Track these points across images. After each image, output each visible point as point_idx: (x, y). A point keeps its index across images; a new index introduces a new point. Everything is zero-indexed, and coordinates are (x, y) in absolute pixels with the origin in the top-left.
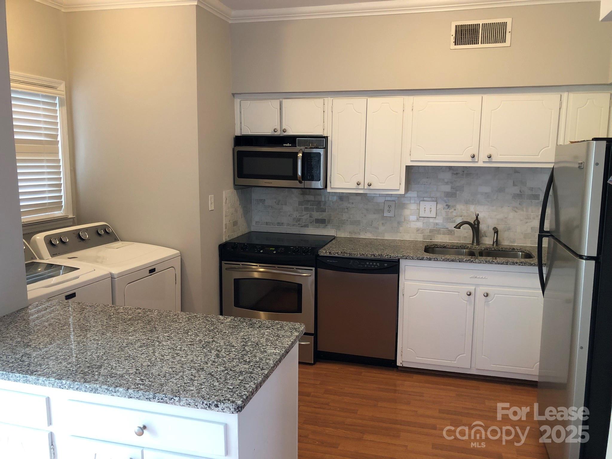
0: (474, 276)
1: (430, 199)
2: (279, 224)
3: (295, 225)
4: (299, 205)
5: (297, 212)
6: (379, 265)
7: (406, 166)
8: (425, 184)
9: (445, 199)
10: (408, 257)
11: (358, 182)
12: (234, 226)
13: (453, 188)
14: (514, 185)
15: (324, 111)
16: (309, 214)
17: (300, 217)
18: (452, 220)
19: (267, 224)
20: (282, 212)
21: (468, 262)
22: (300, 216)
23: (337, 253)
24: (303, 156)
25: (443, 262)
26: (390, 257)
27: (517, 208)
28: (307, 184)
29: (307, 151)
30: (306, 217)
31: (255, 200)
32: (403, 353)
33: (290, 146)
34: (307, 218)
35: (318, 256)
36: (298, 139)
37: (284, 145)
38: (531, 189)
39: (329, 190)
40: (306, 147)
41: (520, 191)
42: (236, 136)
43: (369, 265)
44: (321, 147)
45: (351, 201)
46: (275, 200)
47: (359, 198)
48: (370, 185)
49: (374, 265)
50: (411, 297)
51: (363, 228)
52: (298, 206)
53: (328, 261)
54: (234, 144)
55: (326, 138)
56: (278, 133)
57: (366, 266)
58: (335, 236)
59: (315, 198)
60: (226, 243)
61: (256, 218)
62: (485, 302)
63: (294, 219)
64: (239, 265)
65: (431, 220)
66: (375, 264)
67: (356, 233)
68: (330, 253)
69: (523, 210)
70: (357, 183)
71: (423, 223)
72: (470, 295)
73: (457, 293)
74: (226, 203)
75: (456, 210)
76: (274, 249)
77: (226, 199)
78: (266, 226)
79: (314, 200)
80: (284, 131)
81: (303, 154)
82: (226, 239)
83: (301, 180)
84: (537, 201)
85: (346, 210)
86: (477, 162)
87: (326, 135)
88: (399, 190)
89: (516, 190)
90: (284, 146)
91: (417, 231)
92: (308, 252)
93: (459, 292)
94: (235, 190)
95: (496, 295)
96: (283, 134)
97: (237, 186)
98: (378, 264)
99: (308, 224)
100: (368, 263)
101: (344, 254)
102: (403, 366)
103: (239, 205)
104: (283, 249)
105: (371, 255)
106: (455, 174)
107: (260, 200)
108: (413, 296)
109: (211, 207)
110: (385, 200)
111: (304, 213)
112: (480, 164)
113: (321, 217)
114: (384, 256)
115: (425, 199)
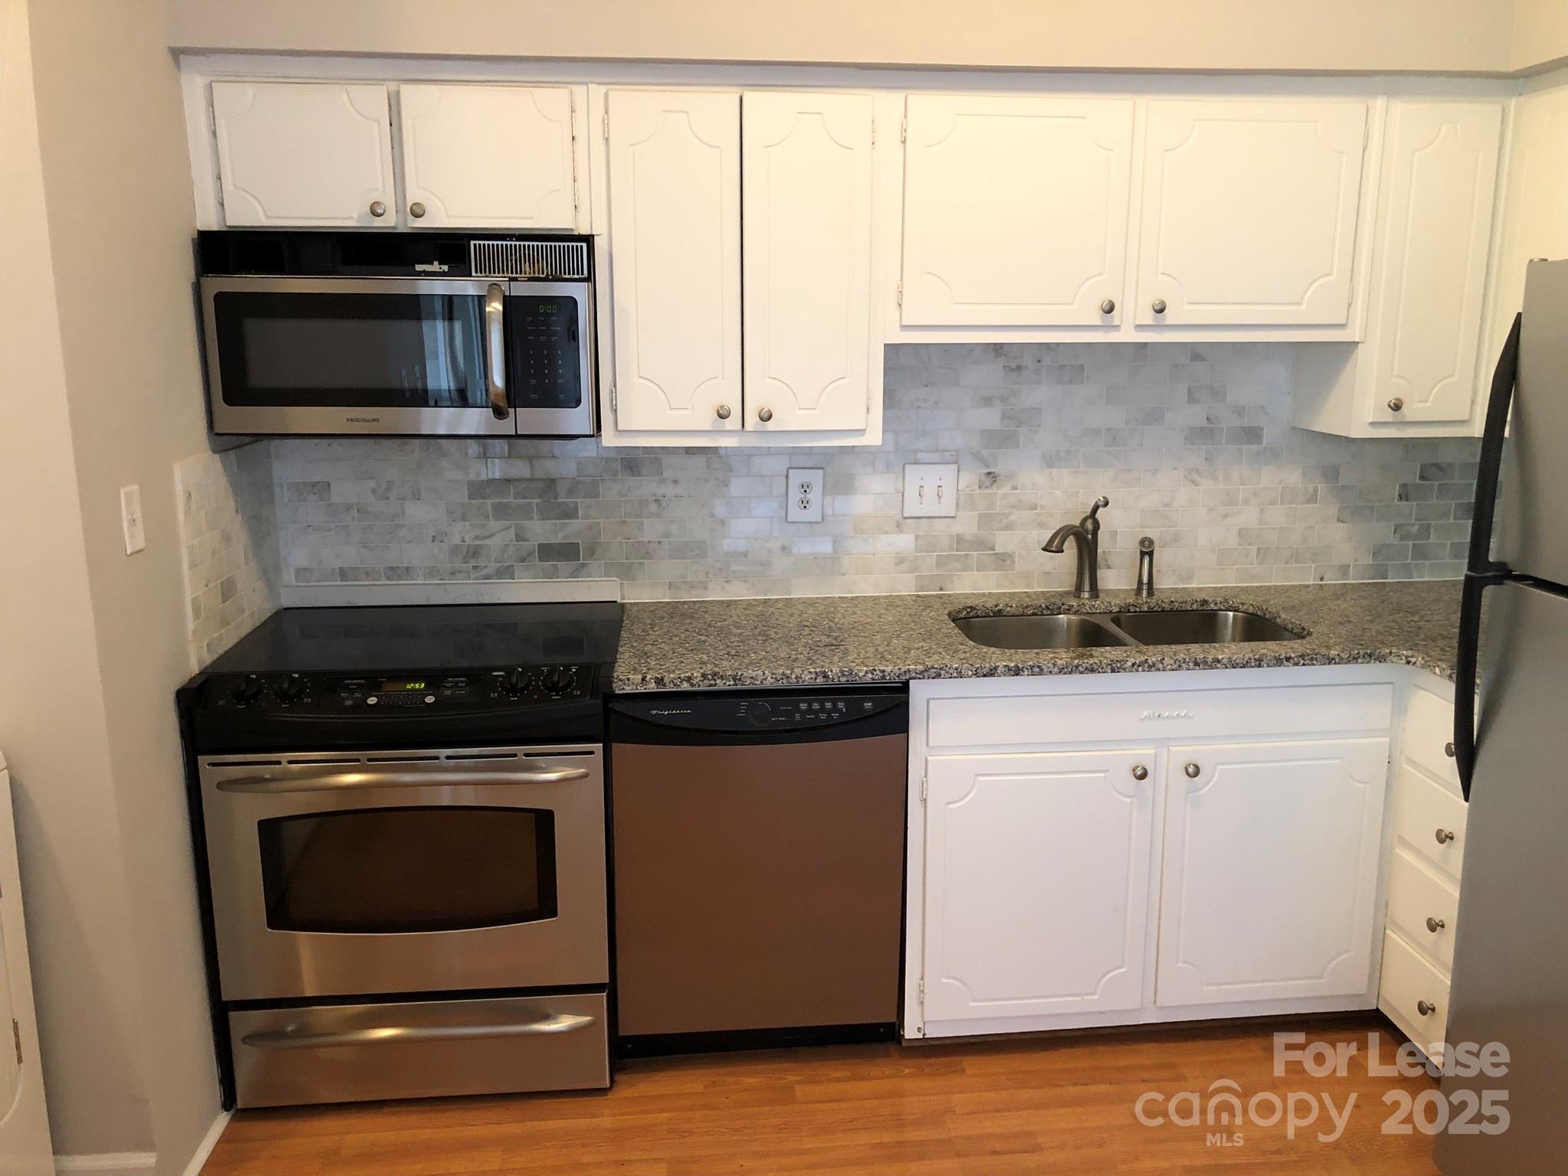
0: (1154, 714)
1: (936, 457)
2: (393, 572)
3: (460, 571)
4: (470, 498)
5: (467, 523)
6: (844, 710)
7: (885, 345)
8: (918, 408)
9: (985, 452)
10: (943, 672)
11: (722, 407)
12: (223, 602)
13: (1009, 418)
14: (1192, 398)
15: (573, 138)
16: (513, 529)
17: (478, 542)
18: (1005, 520)
19: (343, 574)
20: (404, 526)
21: (1140, 669)
22: (477, 537)
23: (689, 679)
24: (507, 314)
25: (1062, 676)
26: (884, 677)
27: (1197, 471)
28: (531, 419)
29: (523, 289)
30: (500, 537)
31: (285, 487)
32: (926, 997)
33: (444, 274)
34: (507, 545)
35: (611, 697)
36: (477, 242)
37: (419, 268)
38: (1240, 411)
39: (609, 439)
40: (510, 275)
41: (1207, 419)
42: (198, 231)
43: (810, 710)
44: (571, 276)
45: (668, 474)
46: (372, 484)
47: (699, 460)
48: (766, 417)
49: (829, 712)
50: (951, 806)
51: (718, 565)
52: (466, 500)
53: (654, 712)
54: (196, 265)
55: (589, 239)
56: (390, 221)
57: (798, 716)
58: (619, 601)
59: (532, 467)
60: (206, 681)
61: (297, 554)
62: (1187, 793)
63: (454, 550)
64: (279, 763)
65: (940, 526)
66: (828, 705)
67: (692, 587)
68: (659, 681)
69: (1215, 479)
70: (718, 410)
71: (917, 537)
72: (1143, 776)
73: (1099, 775)
74: (187, 513)
75: (1017, 489)
76: (423, 685)
77: (187, 495)
78: (339, 583)
79: (529, 476)
80: (417, 212)
81: (508, 302)
82: (200, 661)
83: (503, 403)
84: (1255, 448)
85: (653, 507)
86: (1117, 327)
87: (588, 232)
88: (865, 430)
89: (1193, 416)
90: (419, 273)
91: (897, 564)
92: (568, 685)
93: (1106, 771)
94: (217, 456)
95: (1220, 767)
96: (410, 225)
97: (222, 440)
98: (841, 705)
99: (510, 566)
100: (803, 706)
101: (713, 682)
102: (926, 1037)
103: (234, 513)
104: (464, 685)
105: (813, 676)
106: (1013, 370)
107: (305, 484)
108: (957, 802)
109: (133, 539)
110: (788, 466)
111: (494, 525)
112: (1127, 335)
113: (560, 535)
114: (861, 674)
115: (920, 456)
